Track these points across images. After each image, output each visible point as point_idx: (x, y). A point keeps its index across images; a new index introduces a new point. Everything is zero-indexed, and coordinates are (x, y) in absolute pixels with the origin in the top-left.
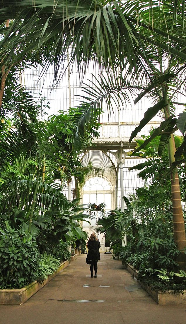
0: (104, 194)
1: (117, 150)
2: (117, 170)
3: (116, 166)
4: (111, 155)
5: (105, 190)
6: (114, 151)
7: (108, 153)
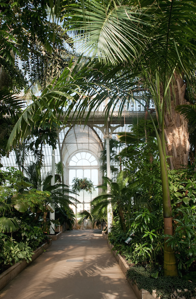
0: (91, 169)
1: (104, 125)
2: (104, 145)
3: (103, 141)
4: (98, 130)
5: (92, 165)
6: (101, 126)
7: (94, 128)
